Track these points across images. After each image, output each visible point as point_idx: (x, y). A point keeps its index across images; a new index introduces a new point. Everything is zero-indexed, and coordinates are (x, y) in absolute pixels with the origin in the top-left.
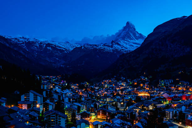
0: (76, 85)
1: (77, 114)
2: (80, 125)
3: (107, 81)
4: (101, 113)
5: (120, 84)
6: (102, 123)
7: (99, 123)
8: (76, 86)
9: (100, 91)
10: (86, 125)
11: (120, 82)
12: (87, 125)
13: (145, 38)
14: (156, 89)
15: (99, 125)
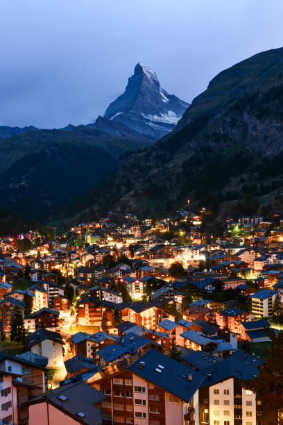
0: (6, 239)
1: (26, 318)
2: (40, 346)
3: (91, 226)
4: (87, 312)
5: (124, 233)
6: (95, 338)
7: (88, 337)
8: (9, 243)
9: (75, 252)
10: (54, 345)
11: (124, 226)
12: (57, 344)
13: (187, 107)
14: (218, 241)
15: (88, 343)
